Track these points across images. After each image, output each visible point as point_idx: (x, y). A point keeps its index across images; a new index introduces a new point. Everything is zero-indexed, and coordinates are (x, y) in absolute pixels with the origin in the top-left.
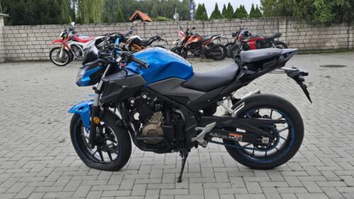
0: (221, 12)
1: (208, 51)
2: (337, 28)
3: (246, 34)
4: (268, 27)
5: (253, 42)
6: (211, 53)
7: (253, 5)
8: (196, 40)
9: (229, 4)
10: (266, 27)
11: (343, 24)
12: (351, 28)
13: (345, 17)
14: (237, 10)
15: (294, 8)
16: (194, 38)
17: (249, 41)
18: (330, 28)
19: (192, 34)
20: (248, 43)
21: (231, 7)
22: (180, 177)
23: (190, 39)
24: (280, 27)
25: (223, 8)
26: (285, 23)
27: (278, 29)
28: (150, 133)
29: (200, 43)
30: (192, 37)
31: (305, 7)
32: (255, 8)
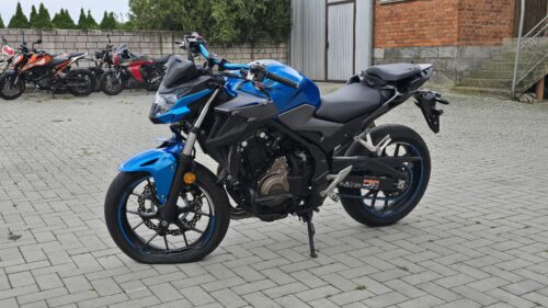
0: (28, 18)
1: (64, 81)
2: (238, 50)
3: (125, 55)
4: (146, 45)
5: (137, 68)
6: (69, 84)
7: (82, 11)
8: (42, 62)
9: (42, 6)
10: (142, 45)
11: (245, 46)
12: (255, 51)
13: (250, 36)
14: (57, 16)
15: (184, 19)
16: (39, 58)
17: (131, 66)
18: (230, 50)
19: (35, 51)
20: (130, 69)
21: (46, 11)
22: (312, 250)
23: (30, 60)
24: (164, 45)
25: (31, 11)
26: (170, 39)
27: (161, 48)
28: (273, 191)
29: (49, 66)
30: (35, 56)
31: (199, 18)
32: (86, 14)
